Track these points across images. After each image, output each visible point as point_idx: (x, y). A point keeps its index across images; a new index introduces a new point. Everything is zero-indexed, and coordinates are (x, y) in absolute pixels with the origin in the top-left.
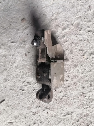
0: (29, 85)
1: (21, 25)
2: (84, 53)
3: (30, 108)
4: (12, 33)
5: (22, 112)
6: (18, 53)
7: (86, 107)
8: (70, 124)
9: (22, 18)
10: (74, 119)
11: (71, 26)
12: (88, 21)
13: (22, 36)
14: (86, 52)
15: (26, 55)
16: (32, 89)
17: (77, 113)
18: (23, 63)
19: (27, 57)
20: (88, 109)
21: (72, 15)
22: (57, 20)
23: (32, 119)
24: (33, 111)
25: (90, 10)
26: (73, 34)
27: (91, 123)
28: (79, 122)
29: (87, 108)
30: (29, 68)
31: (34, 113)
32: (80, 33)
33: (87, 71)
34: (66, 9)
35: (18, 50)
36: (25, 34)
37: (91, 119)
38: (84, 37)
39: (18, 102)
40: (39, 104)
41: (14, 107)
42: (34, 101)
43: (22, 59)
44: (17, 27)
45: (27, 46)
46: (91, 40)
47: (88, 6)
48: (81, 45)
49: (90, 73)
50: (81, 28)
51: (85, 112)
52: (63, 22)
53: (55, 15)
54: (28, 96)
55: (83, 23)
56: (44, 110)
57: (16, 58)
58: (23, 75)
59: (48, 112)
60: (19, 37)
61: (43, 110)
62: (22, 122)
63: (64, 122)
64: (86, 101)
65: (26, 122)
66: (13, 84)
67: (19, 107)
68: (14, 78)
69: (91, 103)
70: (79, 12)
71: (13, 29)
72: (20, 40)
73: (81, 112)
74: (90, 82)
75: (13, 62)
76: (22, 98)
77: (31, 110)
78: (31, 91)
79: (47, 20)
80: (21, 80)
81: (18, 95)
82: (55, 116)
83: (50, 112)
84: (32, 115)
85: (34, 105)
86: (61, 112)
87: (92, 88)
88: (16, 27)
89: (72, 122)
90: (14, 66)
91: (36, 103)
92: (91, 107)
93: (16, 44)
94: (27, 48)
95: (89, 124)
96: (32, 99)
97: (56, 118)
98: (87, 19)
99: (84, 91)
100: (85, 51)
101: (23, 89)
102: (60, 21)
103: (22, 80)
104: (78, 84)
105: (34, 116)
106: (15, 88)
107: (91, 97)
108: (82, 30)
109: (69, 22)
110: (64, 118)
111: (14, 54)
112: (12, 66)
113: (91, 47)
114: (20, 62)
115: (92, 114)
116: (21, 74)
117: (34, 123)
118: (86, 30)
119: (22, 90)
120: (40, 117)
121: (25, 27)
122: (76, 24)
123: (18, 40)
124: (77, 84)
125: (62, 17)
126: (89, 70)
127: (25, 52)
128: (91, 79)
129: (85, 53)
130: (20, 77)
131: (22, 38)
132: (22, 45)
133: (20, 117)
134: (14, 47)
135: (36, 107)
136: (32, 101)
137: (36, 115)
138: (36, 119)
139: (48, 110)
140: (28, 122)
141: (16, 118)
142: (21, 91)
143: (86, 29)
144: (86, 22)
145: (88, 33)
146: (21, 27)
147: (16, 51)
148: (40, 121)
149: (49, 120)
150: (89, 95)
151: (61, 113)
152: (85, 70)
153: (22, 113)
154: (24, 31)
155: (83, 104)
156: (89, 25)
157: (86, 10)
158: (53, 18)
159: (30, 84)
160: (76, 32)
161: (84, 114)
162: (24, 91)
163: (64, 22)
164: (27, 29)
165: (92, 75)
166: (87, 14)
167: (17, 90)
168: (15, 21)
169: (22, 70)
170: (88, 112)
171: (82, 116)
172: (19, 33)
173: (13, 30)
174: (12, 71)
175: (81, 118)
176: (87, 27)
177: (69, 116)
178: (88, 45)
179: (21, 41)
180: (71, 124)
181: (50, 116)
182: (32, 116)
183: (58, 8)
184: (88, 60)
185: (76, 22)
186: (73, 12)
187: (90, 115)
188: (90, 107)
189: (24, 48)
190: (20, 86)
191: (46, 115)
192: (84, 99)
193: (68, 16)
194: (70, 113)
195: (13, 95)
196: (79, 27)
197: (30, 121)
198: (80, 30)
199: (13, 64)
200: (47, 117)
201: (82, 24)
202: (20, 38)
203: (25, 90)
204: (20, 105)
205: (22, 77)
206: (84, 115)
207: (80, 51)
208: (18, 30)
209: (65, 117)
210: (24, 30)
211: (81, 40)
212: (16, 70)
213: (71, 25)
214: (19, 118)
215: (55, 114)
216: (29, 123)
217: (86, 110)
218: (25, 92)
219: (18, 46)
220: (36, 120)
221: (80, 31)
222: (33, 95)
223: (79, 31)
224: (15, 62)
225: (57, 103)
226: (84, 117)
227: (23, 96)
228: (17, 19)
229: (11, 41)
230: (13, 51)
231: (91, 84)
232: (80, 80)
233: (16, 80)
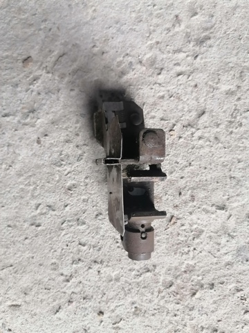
0: (51, 212)
1: (23, 74)
2: (171, 125)
3: (58, 266)
4: (4, 94)
5: (40, 277)
6: (21, 139)
7: (186, 249)
8: (153, 294)
9: (25, 57)
10: (161, 281)
11: (139, 66)
12: (175, 52)
13: (28, 98)
14: (177, 122)
15: (39, 142)
16: (60, 220)
17: (166, 267)
18: (35, 161)
19: (42, 147)
20: (191, 254)
21: (138, 40)
22: (105, 55)
23: (65, 293)
24: (65, 273)
25: (178, 25)
26: (143, 83)
27: (202, 286)
28: (173, 288)
29: (189, 251)
30: (48, 173)
31: (68, 278)
32: (159, 81)
33: (182, 165)
34: (124, 28)
35: (21, 132)
36: (34, 93)
37: (200, 278)
38: (168, 88)
39: (27, 255)
40: (79, 254)
41: (20, 267)
42: (65, 247)
43: (32, 153)
44: (14, 78)
45: (39, 121)
46: (186, 94)
47: (172, 16)
48: (164, 108)
49: (187, 169)
50: (162, 69)
51: (186, 262)
52: (118, 59)
53: (100, 43)
54: (51, 239)
55: (165, 56)
56: (90, 268)
57: (17, 152)
58: (35, 189)
59: (99, 272)
60: (19, 102)
61: (87, 268)
62: (42, 301)
63: (138, 291)
64: (186, 236)
65: (50, 300)
66: (15, 214)
67: (32, 267)
68: (15, 198)
69: (197, 241)
70: (154, 31)
71: (4, 84)
72: (23, 108)
73: (176, 264)
74: (190, 191)
75: (9, 162)
76: (38, 245)
77: (61, 271)
78: (56, 225)
79: (83, 57)
80: (32, 202)
81: (26, 238)
82: (117, 279)
83: (105, 269)
84: (64, 281)
85: (67, 258)
86: (129, 268)
87: (195, 203)
88: (11, 79)
89: (156, 290)
90: (12, 172)
91: (71, 252)
92: (199, 250)
93: (14, 119)
94: (41, 126)
95: (197, 291)
96: (60, 244)
97: (119, 284)
98: (172, 47)
99: (177, 213)
100: (173, 121)
101: (37, 222)
102: (112, 57)
103: (34, 202)
104: (164, 198)
105: (69, 284)
106: (19, 221)
107: (195, 226)
108: (163, 72)
109: (133, 56)
110: (138, 281)
111: (10, 142)
112: (8, 171)
113: (186, 110)
114: (27, 161)
115: (201, 265)
116: (31, 188)
117: (69, 301)
118: (173, 73)
119: (37, 226)
120: (81, 285)
121: (32, 76)
122: (148, 59)
123: (19, 109)
124: (160, 198)
125: (115, 47)
126: (185, 163)
127: (36, 137)
128: (192, 185)
129: (174, 125)
130: (29, 194)
131: (28, 103)
132: (28, 120)
133: (35, 290)
134: (9, 127)
135: (71, 262)
136: (60, 250)
137: (73, 280)
138: (73, 290)
139: (100, 265)
140: (54, 301)
141: (25, 294)
142: (34, 227)
143: (172, 69)
144: (170, 54)
145: (177, 79)
146: (22, 78)
147: (15, 135)
148: (84, 293)
149: (103, 291)
150: (191, 220)
151: (130, 270)
152: (178, 163)
153: (40, 280)
154: (31, 86)
155: (178, 244)
156: (178, 60)
157: (168, 25)
158: (96, 50)
159: (54, 210)
160: (150, 78)
161: (184, 266)
162: (40, 228)
163: (121, 59)
164: (37, 82)
165: (192, 174)
166: (172, 36)
167: (25, 227)
168: (9, 65)
169: (32, 179)
170: (192, 263)
171: (178, 274)
172: (20, 92)
173: (5, 87)
174: (9, 183)
175: (176, 278)
176: (175, 65)
177: (148, 274)
178: (180, 107)
179: (26, 111)
180: (156, 294)
181: (104, 279)
182: (62, 286)
183: (106, 26)
184: (181, 140)
185: (148, 56)
186: (139, 33)
187: (197, 268)
188: (195, 249)
189: (33, 126)
190: (30, 216)
191: (97, 279)
192: (181, 232)
193: (130, 44)
194: (151, 268)
195: (16, 239)
196: (157, 66)
197: (59, 297)
198: (159, 74)
199: (11, 166)
200: (99, 284)
201: (162, 60)
202: (23, 104)
203: (42, 225)
204: (34, 260)
205: (33, 196)
206: (183, 270)
207: (163, 122)
208: (17, 85)
209: (141, 279)
210: (30, 85)
211: (163, 97)
212: (19, 180)
213: (137, 63)
214: (33, 293)
215: (115, 273)
216: (57, 301)
217: (187, 256)
218: (43, 230)
219: (19, 122)
220: (73, 293)
221: (160, 77)
222: (63, 234)
223: (156, 75)
224: (15, 161)
225: (118, 247)
226: (185, 275)
227: (40, 240)
228: (12, 61)
229: (3, 114)
230: (8, 135)
231: (192, 196)
232: (168, 189)
233: (20, 204)
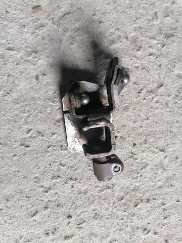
0: (40, 137)
1: (31, 18)
2: (140, 88)
3: (40, 179)
4: (11, 30)
5: (22, 188)
6: (21, 72)
7: (136, 175)
8: (109, 204)
9: (36, 4)
10: (116, 195)
11: (125, 40)
12: (151, 38)
13: (32, 39)
14: (144, 87)
15: (37, 78)
16: (46, 144)
17: (121, 186)
18: (31, 94)
19: (40, 84)
20: (139, 179)
21: (127, 21)
22: (102, 24)
23: (42, 201)
24: (45, 186)
25: (155, 19)
26: (126, 53)
27: (142, 201)
28: (123, 201)
29: (138, 177)
30: (42, 106)
31: (46, 189)
32: (137, 55)
33: (142, 118)
34: (119, 8)
35: (22, 67)
36: (39, 37)
37: (141, 195)
38: (142, 62)
39: (14, 169)
40: (58, 172)
41: (5, 178)
42: (49, 166)
43: (30, 86)
44: (22, 19)
45: (40, 61)
46: (153, 70)
47: (153, 12)
48: (138, 76)
49: (146, 122)
50: (140, 47)
51: (134, 184)
52: (111, 31)
53: (99, 14)
54: (37, 158)
55: (144, 39)
56: (66, 183)
57: (16, 82)
58: (29, 116)
59: (72, 186)
60: (24, 41)
61: (64, 183)
62: (21, 207)
63: (99, 202)
64: (137, 166)
65: (29, 206)
66: (7, 134)
67: (17, 179)
68: (9, 121)
69: (143, 170)
70: (140, 18)
71: (12, 22)
72: (26, 47)
73: (127, 185)
74: (144, 137)
75: (8, 90)
76: (24, 162)
77: (42, 184)
78: (43, 148)
79: (84, 20)
80: (24, 127)
81: (15, 156)
82: (85, 193)
83: (77, 185)
84: (43, 192)
85: (48, 174)
86: (95, 185)
87: (147, 145)
88: (19, 19)
89: (112, 201)
90: (9, 98)
91: (53, 170)
92: (144, 176)
93: (17, 54)
94: (41, 66)
95: (139, 203)
96: (44, 163)
97: (86, 196)
98: (150, 34)
99: (134, 150)
100: (142, 86)
101: (27, 143)
102: (106, 27)
103: (26, 127)
104: (127, 139)
105: (48, 194)
106: (10, 141)
107: (144, 160)
108: (141, 50)
109: (122, 32)
110: (100, 194)
111: (11, 73)
112: (5, 97)
113: (151, 80)
114: (24, 92)
115: (143, 186)
116: (26, 115)
117: (45, 207)
118: (147, 52)
119: (26, 147)
120: (57, 195)
121: (39, 22)
122: (132, 37)
123: (23, 46)
124: (125, 138)
125: (110, 20)
126: (144, 117)
127: (35, 74)
128: (147, 132)
129: (142, 89)
130: (23, 120)
131: (32, 44)
132: (30, 58)
133: (16, 197)
134: (11, 59)
135: (52, 177)
136: (43, 167)
137: (51, 191)
138: (49, 199)
139: (74, 182)
140: (33, 206)
141: (7, 200)
142: (23, 147)
143: (147, 49)
144: (147, 39)
145: (149, 57)
146: (30, 21)
147: (17, 68)
148: (58, 202)
149: (73, 200)
150: (142, 156)
151: (96, 187)
152: (140, 116)
153: (22, 190)
154: (37, 31)
155: (131, 171)
156: (152, 44)
157: (149, 17)
158: (95, 18)
159: (43, 136)
160: (132, 51)
161: (132, 187)
162: (28, 148)
163: (113, 31)
164: (43, 29)
165: (148, 125)
166: (151, 26)
167: (15, 146)
168: (19, 7)
169: (27, 108)
170: (138, 184)
171: (128, 191)
172: (26, 32)
173: (12, 24)
174: (5, 107)
175: (126, 194)
176: (149, 47)
177: (109, 190)
178: (148, 78)
179: (30, 50)
180: (111, 204)
181: (76, 192)
182: (41, 195)
183: (106, 2)
184: (145, 101)
185: (132, 35)
186: (129, 16)
187: (140, 188)
188: (141, 176)
189: (35, 64)
190: (20, 138)
191: (70, 192)
192: (134, 164)
193: (121, 22)
194: (111, 186)
195: (5, 155)
196: (137, 44)
197: (37, 204)
198: (139, 50)
199: (8, 93)
200: (71, 195)
201: (141, 41)
202: (28, 43)
203: (31, 146)
204: (20, 174)
205: (26, 122)
206: (132, 189)
207: (135, 85)
208: (24, 26)
209: (103, 193)
210: (36, 29)
211: (138, 67)
212: (15, 107)
213: (124, 38)
214: (15, 200)
215: (84, 188)
216: (35, 207)
217: (136, 180)
218: (31, 150)
219: (22, 58)
220: (49, 201)
221: (139, 52)
222: (47, 156)
223: (135, 50)
224: (13, 90)
225: (90, 169)
226: (132, 192)
227: (27, 158)
228: (22, 3)
229: (7, 47)
230: (10, 66)
231: (146, 140)
232: (130, 133)
233: (13, 126)
